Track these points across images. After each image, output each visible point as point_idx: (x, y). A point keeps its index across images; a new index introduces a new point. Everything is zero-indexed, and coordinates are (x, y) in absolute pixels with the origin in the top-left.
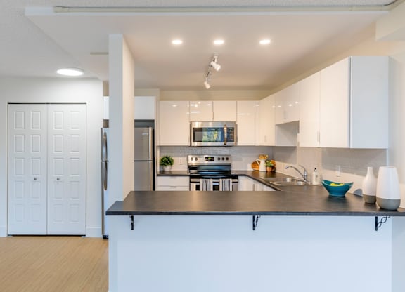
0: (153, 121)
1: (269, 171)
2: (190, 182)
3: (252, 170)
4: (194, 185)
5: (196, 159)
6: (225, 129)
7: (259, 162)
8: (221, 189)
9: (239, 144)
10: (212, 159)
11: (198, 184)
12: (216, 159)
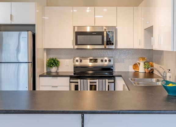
0: (34, 25)
1: (147, 72)
2: (70, 82)
3: (133, 71)
4: (73, 85)
5: (81, 61)
6: (105, 33)
7: (139, 64)
8: (97, 89)
9: (118, 47)
10: (95, 61)
11: (76, 84)
12: (99, 61)
